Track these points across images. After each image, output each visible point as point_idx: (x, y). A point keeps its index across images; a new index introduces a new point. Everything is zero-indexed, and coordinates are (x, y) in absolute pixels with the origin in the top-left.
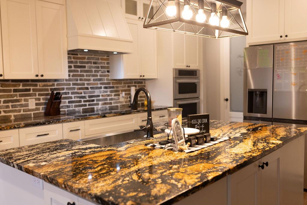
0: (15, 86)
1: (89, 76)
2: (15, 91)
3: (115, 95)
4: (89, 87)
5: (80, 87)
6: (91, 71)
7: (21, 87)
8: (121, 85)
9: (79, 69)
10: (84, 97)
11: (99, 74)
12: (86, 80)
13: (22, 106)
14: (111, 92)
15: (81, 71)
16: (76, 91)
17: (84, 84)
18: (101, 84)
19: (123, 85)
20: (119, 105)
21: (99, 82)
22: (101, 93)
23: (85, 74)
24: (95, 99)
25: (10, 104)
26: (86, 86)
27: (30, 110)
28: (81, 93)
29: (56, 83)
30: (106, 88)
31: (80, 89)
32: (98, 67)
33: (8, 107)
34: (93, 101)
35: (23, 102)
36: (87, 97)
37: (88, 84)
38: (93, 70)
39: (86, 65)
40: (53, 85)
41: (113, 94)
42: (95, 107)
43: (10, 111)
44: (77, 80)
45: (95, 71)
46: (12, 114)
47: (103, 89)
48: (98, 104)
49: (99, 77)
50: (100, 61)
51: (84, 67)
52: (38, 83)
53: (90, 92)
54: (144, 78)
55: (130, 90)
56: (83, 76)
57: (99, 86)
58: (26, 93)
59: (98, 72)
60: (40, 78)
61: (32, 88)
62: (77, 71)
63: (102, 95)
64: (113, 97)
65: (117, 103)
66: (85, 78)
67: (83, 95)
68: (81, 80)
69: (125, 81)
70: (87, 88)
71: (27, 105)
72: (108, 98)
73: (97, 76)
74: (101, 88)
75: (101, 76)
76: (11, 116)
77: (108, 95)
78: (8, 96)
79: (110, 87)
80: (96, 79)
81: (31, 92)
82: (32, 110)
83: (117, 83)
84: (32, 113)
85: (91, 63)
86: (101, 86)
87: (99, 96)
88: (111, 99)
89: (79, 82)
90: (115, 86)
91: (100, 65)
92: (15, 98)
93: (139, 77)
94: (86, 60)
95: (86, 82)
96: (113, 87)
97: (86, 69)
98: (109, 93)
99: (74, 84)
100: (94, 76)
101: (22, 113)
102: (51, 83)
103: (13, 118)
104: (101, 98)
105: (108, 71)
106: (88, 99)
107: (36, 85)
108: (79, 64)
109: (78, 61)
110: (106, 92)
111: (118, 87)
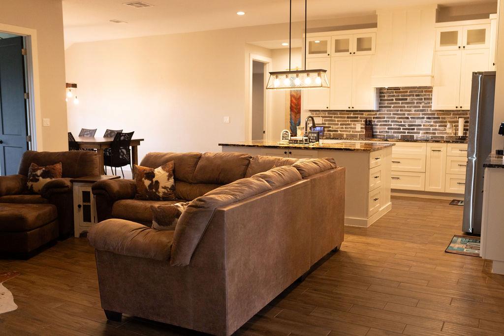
0: (348, 114)
1: (410, 107)
2: (348, 118)
3: (439, 126)
4: (410, 117)
5: (400, 116)
6: (414, 103)
7: (352, 115)
8: (449, 116)
9: (400, 102)
10: (404, 125)
11: (421, 105)
12: (406, 111)
13: (351, 128)
14: (435, 122)
15: (402, 103)
16: (396, 119)
17: (404, 114)
18: (423, 114)
19: (452, 116)
20: (445, 136)
21: (421, 113)
22: (422, 123)
23: (406, 105)
24: (416, 128)
25: (344, 126)
26: (406, 116)
27: (356, 132)
28: (401, 122)
30: (429, 118)
31: (400, 118)
32: (421, 99)
33: (342, 128)
34: (414, 129)
35: (353, 126)
36: (407, 126)
37: (408, 114)
38: (416, 101)
39: (408, 98)
40: (376, 114)
41: (438, 124)
42: (415, 135)
43: (343, 131)
44: (398, 111)
45: (417, 103)
46: (345, 133)
47: (425, 119)
48: (419, 133)
49: (421, 108)
50: (424, 93)
51: (406, 99)
52: (364, 113)
53: (411, 122)
54: (462, 109)
55: (458, 122)
56: (404, 107)
57: (421, 116)
58: (355, 119)
59: (420, 103)
60: (351, 109)
61: (359, 116)
62: (399, 103)
63: (424, 125)
64: (437, 127)
65: (442, 133)
66: (406, 109)
67: (403, 123)
68: (401, 110)
70: (408, 118)
71: (355, 128)
72: (431, 128)
73: (419, 107)
74: (423, 118)
75: (423, 107)
76: (344, 134)
77: (431, 126)
78: (343, 121)
79: (434, 118)
80: (418, 110)
81: (359, 119)
82: (358, 132)
83: (444, 114)
84: (358, 134)
85: (413, 95)
86: (423, 116)
87: (420, 125)
88: (436, 130)
89: (399, 112)
90: (440, 117)
91: (423, 97)
92: (348, 122)
93: (455, 109)
94: (408, 94)
95: (406, 113)
96: (439, 118)
97: (407, 101)
98: (432, 123)
99: (394, 114)
100: (415, 107)
101: (351, 133)
102: (374, 113)
103: (345, 136)
104: (422, 127)
106: (407, 127)
107: (363, 114)
108: (400, 97)
109: (400, 94)
110: (429, 122)
111: (444, 118)
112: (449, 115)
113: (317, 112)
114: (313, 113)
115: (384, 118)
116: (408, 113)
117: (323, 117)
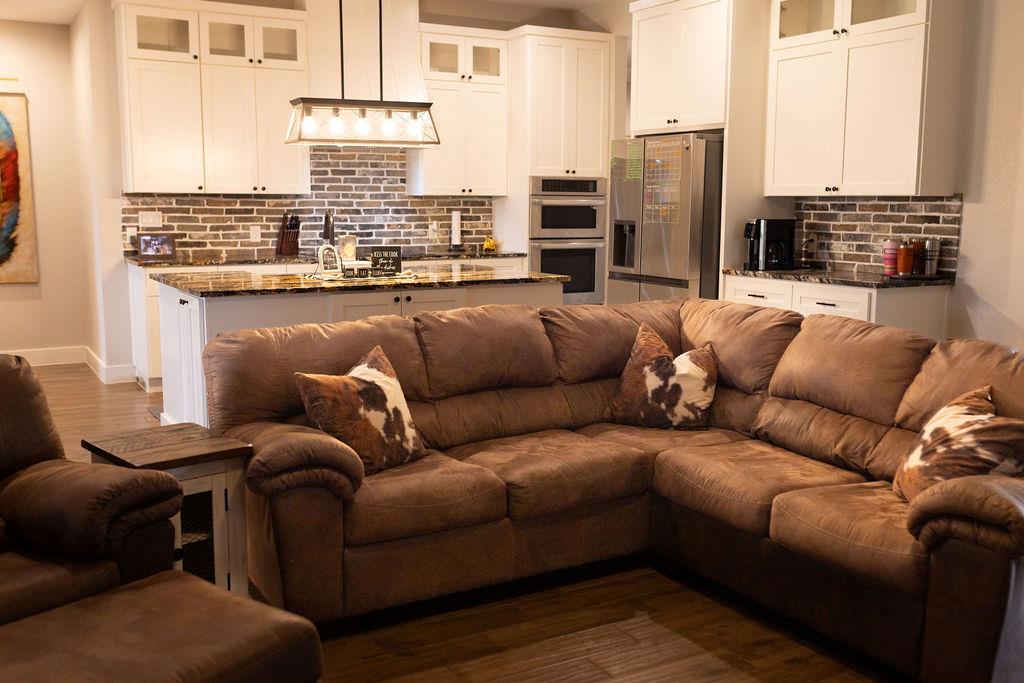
0: (228, 204)
1: (362, 189)
2: (229, 212)
3: (417, 227)
4: (362, 209)
5: (343, 208)
6: (367, 181)
7: (238, 207)
8: (431, 208)
9: (342, 177)
10: (351, 227)
11: (382, 186)
12: (353, 196)
13: (238, 236)
14: (409, 219)
15: (346, 181)
17: (351, 204)
18: (386, 204)
19: (435, 207)
20: (426, 245)
21: (382, 201)
22: (386, 221)
23: (353, 185)
24: (374, 231)
25: (221, 233)
26: (355, 207)
27: (251, 244)
28: (346, 220)
29: (297, 201)
30: (397, 211)
31: (343, 212)
32: (382, 173)
33: (217, 236)
34: (370, 234)
35: (241, 231)
36: (357, 228)
37: (359, 204)
38: (371, 178)
39: (357, 169)
40: (293, 204)
41: (413, 224)
43: (219, 244)
44: (338, 197)
45: (375, 180)
46: (223, 248)
47: (390, 214)
49: (382, 192)
50: (386, 161)
51: (353, 173)
52: (267, 201)
53: (364, 219)
54: (472, 194)
55: (450, 218)
56: (350, 188)
57: (383, 207)
58: (245, 216)
59: (381, 182)
60: (260, 191)
61: (255, 208)
62: (339, 180)
63: (389, 226)
64: (412, 230)
65: (421, 241)
66: (354, 192)
67: (349, 223)
68: (345, 196)
69: (442, 200)
70: (358, 212)
71: (247, 236)
72: (402, 231)
73: (379, 189)
74: (386, 211)
75: (386, 189)
76: (220, 252)
77: (402, 226)
78: (218, 220)
79: (407, 211)
80: (377, 195)
81: (255, 214)
82: (256, 244)
83: (422, 204)
84: (256, 248)
85: (366, 165)
86: (387, 207)
87: (382, 226)
88: (410, 234)
89: (341, 199)
90: (417, 208)
91: (384, 169)
92: (229, 223)
93: (460, 193)
94: (356, 161)
95: (355, 201)
96: (414, 211)
97: (356, 176)
98: (403, 222)
99: (331, 203)
100: (371, 189)
101: (239, 247)
102: (289, 201)
103: (224, 255)
104: (386, 229)
105: (403, 181)
106: (358, 231)
107: (263, 204)
108: (341, 168)
109: (341, 161)
110: (398, 219)
111: (424, 212)
112: (430, 205)
113: (148, 200)
114: (135, 199)
115: (311, 211)
116: (358, 200)
117: (164, 211)
